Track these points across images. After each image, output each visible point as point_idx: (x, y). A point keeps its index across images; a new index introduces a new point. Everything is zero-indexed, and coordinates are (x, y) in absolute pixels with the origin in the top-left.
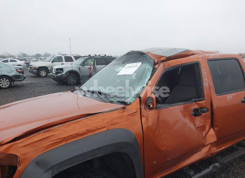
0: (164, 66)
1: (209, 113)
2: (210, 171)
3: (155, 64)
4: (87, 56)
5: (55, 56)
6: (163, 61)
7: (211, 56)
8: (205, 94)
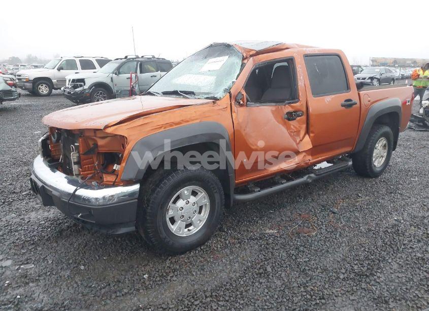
0: (254, 61)
1: (304, 117)
2: (305, 181)
3: (244, 59)
4: (121, 59)
5: (63, 59)
6: (251, 56)
7: (309, 51)
8: (300, 94)
